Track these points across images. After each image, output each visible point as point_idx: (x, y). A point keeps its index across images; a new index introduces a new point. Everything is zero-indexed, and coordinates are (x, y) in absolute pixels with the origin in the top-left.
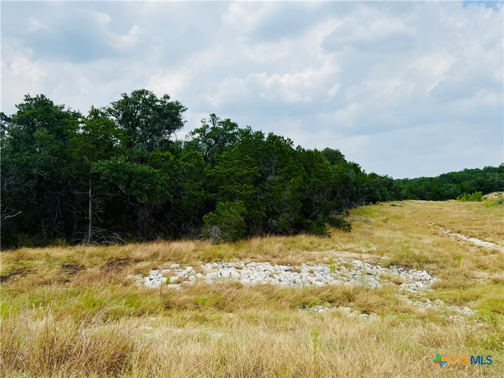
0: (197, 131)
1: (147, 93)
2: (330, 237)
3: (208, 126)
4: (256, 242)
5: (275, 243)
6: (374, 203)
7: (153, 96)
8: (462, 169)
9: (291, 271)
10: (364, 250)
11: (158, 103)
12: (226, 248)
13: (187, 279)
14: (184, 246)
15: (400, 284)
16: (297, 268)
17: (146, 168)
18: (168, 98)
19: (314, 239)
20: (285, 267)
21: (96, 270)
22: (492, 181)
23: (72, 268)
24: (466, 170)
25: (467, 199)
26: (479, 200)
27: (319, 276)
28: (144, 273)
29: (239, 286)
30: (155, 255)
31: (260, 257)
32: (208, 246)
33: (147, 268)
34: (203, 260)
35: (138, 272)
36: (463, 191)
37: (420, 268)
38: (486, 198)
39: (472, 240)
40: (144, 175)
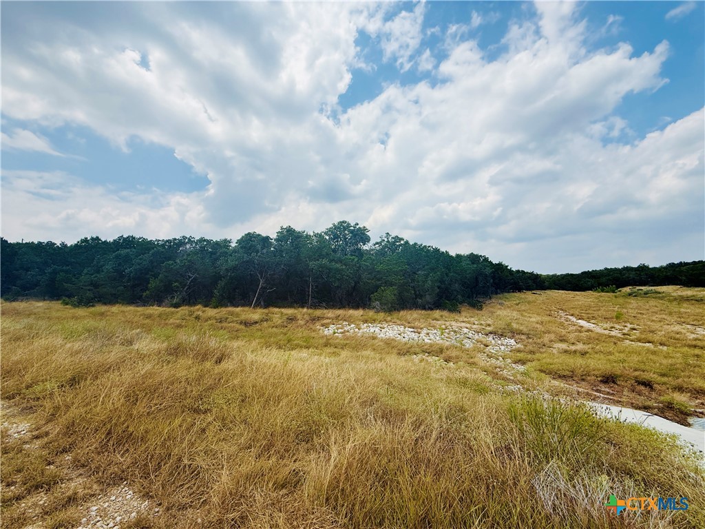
0: (377, 243)
1: (346, 222)
2: (460, 312)
3: (384, 240)
4: (402, 313)
5: (414, 314)
6: (520, 291)
7: (349, 224)
8: (602, 268)
9: (414, 332)
10: (476, 323)
11: (352, 228)
12: (381, 315)
13: (348, 331)
14: (358, 313)
15: (487, 346)
16: (419, 330)
17: (338, 266)
18: (358, 224)
19: (445, 313)
20: (412, 330)
21: (302, 322)
22: (628, 278)
23: (292, 319)
24: (606, 269)
25: (603, 291)
26: (614, 292)
27: (432, 337)
28: (326, 326)
29: (374, 338)
30: (337, 317)
31: (399, 322)
32: (371, 313)
33: (328, 324)
34: (363, 321)
35: (323, 325)
36: (600, 284)
37: (512, 337)
38: (620, 291)
39: (580, 321)
40: (337, 270)
